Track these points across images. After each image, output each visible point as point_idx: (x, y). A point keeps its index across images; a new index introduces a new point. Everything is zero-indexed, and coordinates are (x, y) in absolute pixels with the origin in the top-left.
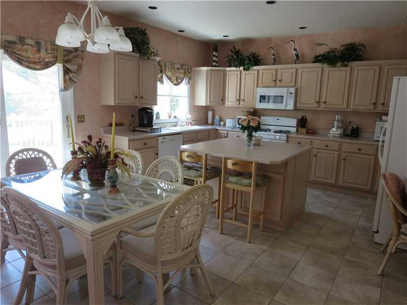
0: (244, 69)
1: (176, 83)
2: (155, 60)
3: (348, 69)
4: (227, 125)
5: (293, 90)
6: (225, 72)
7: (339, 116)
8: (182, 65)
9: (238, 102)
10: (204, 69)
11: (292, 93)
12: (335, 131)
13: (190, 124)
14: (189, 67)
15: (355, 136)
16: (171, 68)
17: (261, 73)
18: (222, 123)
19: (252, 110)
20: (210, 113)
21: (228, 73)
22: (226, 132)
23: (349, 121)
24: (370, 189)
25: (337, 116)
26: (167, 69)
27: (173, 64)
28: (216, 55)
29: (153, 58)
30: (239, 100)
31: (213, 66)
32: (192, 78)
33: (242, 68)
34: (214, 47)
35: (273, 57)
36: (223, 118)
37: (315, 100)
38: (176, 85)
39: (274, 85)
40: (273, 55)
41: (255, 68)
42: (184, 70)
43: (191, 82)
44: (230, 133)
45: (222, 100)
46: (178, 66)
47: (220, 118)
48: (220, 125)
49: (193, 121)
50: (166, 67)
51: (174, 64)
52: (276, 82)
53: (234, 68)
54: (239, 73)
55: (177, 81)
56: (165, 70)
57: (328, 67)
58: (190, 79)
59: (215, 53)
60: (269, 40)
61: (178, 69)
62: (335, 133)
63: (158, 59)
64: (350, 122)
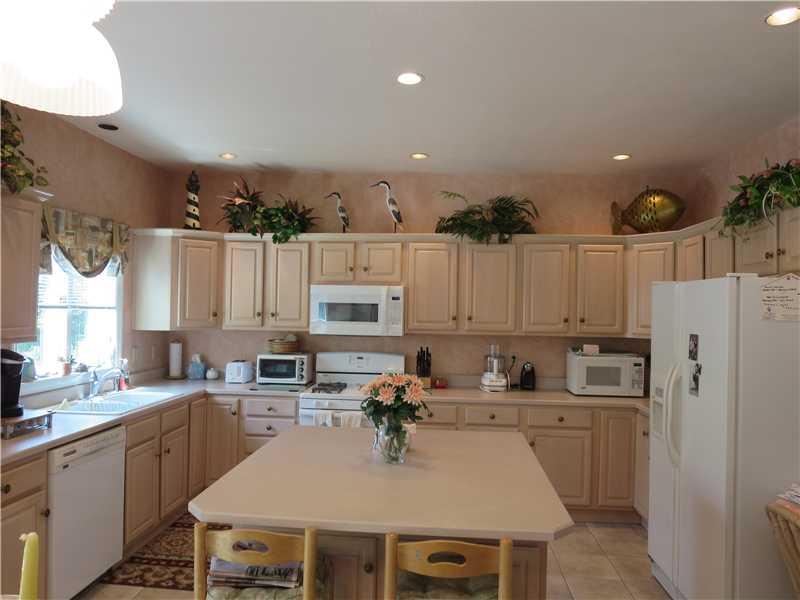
0: (275, 239)
1: (88, 268)
2: (33, 199)
3: (509, 248)
4: (228, 378)
5: (398, 290)
6: (222, 243)
7: (498, 347)
8: (104, 222)
9: (258, 319)
10: (168, 232)
11: (398, 299)
12: (493, 380)
13: (124, 387)
14: (123, 227)
15: (531, 387)
16: (75, 227)
17: (317, 249)
18: (211, 374)
19: (292, 338)
20: (175, 349)
21: (229, 246)
22: (236, 399)
23: (511, 355)
24: (588, 503)
25: (492, 347)
26: (62, 228)
27: (78, 216)
28: (197, 200)
29: (27, 190)
30: (261, 314)
31: (187, 227)
32: (129, 256)
33: (268, 236)
34: (190, 180)
35: (341, 215)
36: (212, 360)
37: (449, 314)
38: (86, 274)
39: (351, 278)
40: (342, 210)
41: (303, 236)
42: (108, 236)
43: (128, 265)
44: (246, 402)
45: (215, 315)
46: (95, 222)
47: (203, 359)
48: (205, 378)
49: (131, 373)
50: (57, 222)
51: (84, 214)
52: (355, 272)
53: (249, 236)
54: (259, 248)
55: (91, 265)
56: (57, 232)
57: (470, 243)
58: (125, 258)
59: (192, 196)
60: (327, 175)
61: (94, 229)
62: (494, 384)
63: (44, 195)
64: (514, 358)
